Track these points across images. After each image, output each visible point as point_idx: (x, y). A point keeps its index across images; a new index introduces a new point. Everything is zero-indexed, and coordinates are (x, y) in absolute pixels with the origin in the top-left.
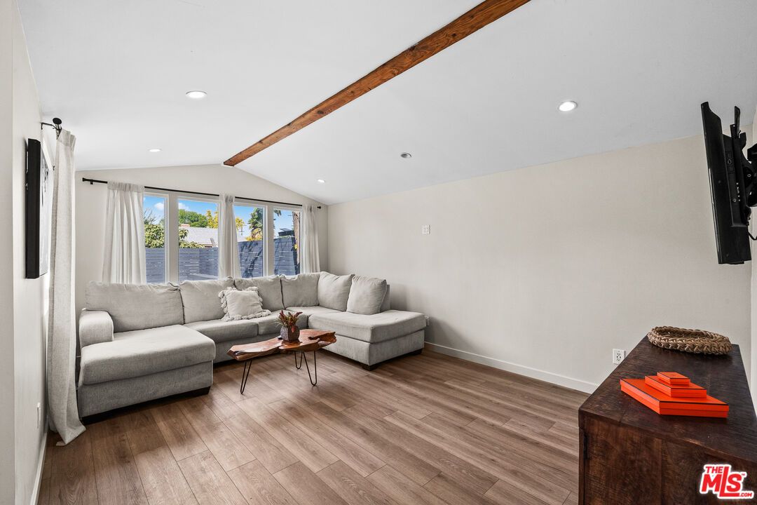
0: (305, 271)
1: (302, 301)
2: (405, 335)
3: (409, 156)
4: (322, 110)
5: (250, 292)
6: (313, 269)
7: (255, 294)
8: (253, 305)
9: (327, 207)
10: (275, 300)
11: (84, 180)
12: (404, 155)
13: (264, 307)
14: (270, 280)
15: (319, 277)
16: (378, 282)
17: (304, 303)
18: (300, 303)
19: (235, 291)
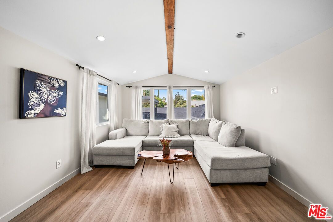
0: (207, 117)
1: (199, 132)
2: (246, 169)
3: (243, 35)
4: (170, 26)
5: (174, 126)
6: (210, 117)
7: (176, 127)
8: (172, 132)
9: (219, 86)
10: (184, 131)
11: (127, 86)
12: (239, 35)
13: (178, 133)
14: (184, 121)
15: (210, 121)
16: (235, 127)
17: (200, 133)
18: (198, 133)
19: (168, 125)
